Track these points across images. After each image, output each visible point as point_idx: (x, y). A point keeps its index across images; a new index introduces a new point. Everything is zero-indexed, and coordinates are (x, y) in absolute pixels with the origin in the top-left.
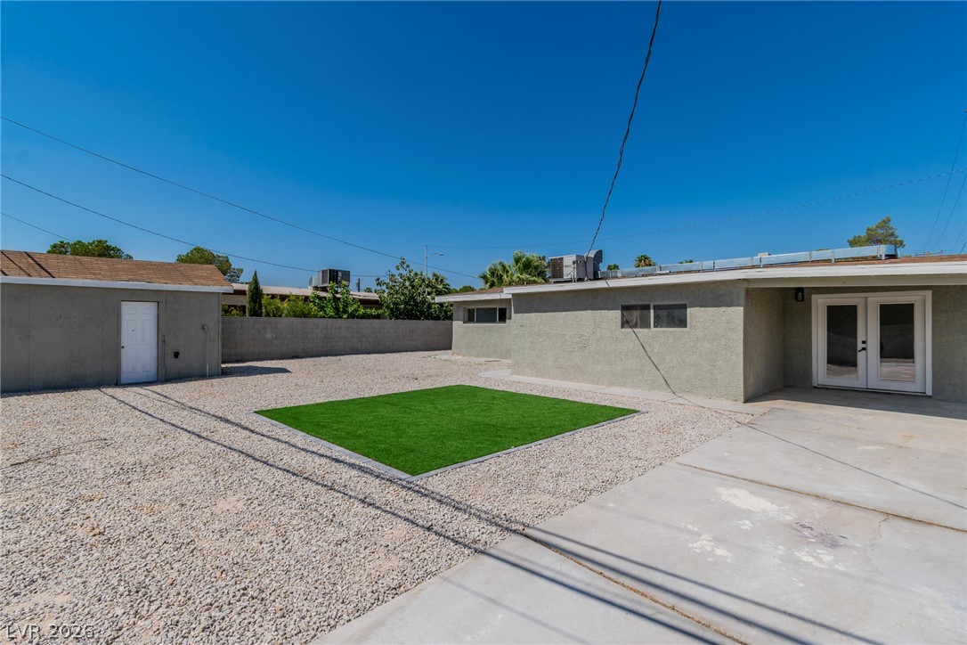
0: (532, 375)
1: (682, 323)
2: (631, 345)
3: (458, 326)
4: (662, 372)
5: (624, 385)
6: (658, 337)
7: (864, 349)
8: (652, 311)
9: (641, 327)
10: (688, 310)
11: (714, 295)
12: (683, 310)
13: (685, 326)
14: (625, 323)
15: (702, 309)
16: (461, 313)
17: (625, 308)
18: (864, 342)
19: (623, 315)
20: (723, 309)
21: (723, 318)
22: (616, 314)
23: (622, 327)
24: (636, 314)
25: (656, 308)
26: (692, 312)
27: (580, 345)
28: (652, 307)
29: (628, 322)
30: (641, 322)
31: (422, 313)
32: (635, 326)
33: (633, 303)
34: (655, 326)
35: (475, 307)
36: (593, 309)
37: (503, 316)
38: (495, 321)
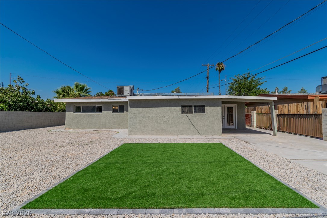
0: (140, 135)
1: (204, 112)
2: (186, 120)
3: (69, 115)
4: (197, 129)
5: (183, 134)
6: (195, 117)
7: (224, 118)
8: (193, 108)
9: (189, 113)
10: (205, 107)
11: (213, 103)
12: (204, 107)
13: (204, 113)
14: (183, 112)
15: (210, 107)
16: (72, 108)
17: (183, 107)
18: (224, 117)
19: (182, 109)
20: (216, 107)
21: (216, 110)
22: (180, 109)
23: (182, 113)
24: (187, 109)
25: (195, 107)
26: (207, 108)
27: (164, 121)
28: (193, 106)
29: (184, 112)
30: (189, 111)
31: (32, 108)
32: (187, 113)
33: (186, 105)
34: (194, 113)
35: (81, 105)
36: (170, 106)
37: (100, 110)
38: (95, 112)
